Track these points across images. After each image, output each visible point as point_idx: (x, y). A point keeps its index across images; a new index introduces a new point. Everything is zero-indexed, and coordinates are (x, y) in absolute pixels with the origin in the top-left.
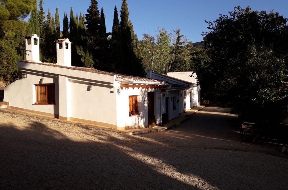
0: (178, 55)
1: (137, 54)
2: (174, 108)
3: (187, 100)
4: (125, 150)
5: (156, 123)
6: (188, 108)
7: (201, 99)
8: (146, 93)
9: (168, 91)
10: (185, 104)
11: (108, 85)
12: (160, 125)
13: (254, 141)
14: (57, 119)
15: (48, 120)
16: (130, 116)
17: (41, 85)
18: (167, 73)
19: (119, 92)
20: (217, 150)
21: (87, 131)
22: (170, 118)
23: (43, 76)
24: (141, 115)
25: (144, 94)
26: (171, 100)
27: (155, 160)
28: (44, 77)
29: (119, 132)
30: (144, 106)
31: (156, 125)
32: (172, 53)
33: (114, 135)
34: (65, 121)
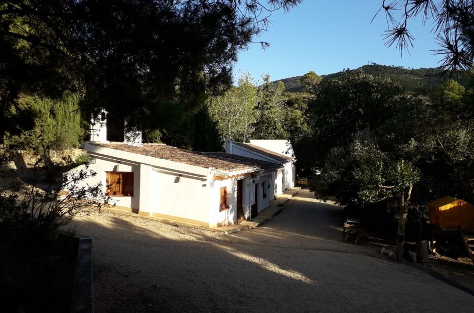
0: (266, 112)
1: (211, 115)
2: (264, 196)
3: (278, 181)
4: (229, 250)
5: (244, 217)
6: (279, 194)
7: (296, 176)
8: (236, 182)
9: (260, 177)
10: (276, 188)
11: (201, 178)
12: (248, 220)
13: (356, 242)
14: (136, 215)
15: (127, 216)
16: (220, 211)
17: (115, 172)
18: (251, 141)
19: (212, 185)
20: (317, 251)
21: (178, 229)
22: (260, 209)
23: (119, 162)
24: (230, 209)
25: (234, 183)
26: (262, 186)
27: (261, 260)
28: (120, 164)
29: (213, 231)
30: (234, 197)
31: (244, 219)
32: (257, 108)
33: (209, 234)
34: (147, 217)
